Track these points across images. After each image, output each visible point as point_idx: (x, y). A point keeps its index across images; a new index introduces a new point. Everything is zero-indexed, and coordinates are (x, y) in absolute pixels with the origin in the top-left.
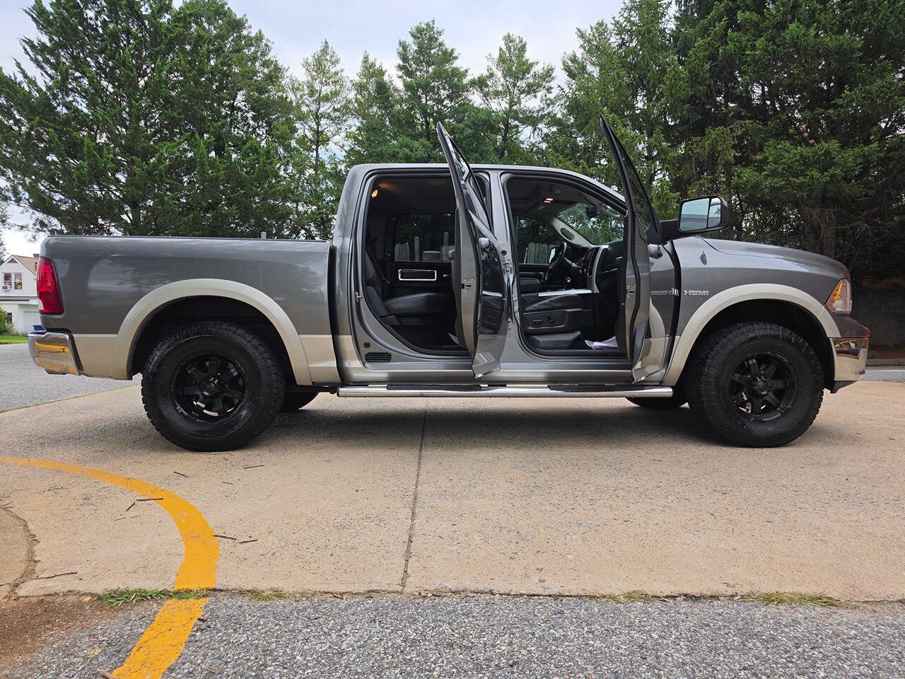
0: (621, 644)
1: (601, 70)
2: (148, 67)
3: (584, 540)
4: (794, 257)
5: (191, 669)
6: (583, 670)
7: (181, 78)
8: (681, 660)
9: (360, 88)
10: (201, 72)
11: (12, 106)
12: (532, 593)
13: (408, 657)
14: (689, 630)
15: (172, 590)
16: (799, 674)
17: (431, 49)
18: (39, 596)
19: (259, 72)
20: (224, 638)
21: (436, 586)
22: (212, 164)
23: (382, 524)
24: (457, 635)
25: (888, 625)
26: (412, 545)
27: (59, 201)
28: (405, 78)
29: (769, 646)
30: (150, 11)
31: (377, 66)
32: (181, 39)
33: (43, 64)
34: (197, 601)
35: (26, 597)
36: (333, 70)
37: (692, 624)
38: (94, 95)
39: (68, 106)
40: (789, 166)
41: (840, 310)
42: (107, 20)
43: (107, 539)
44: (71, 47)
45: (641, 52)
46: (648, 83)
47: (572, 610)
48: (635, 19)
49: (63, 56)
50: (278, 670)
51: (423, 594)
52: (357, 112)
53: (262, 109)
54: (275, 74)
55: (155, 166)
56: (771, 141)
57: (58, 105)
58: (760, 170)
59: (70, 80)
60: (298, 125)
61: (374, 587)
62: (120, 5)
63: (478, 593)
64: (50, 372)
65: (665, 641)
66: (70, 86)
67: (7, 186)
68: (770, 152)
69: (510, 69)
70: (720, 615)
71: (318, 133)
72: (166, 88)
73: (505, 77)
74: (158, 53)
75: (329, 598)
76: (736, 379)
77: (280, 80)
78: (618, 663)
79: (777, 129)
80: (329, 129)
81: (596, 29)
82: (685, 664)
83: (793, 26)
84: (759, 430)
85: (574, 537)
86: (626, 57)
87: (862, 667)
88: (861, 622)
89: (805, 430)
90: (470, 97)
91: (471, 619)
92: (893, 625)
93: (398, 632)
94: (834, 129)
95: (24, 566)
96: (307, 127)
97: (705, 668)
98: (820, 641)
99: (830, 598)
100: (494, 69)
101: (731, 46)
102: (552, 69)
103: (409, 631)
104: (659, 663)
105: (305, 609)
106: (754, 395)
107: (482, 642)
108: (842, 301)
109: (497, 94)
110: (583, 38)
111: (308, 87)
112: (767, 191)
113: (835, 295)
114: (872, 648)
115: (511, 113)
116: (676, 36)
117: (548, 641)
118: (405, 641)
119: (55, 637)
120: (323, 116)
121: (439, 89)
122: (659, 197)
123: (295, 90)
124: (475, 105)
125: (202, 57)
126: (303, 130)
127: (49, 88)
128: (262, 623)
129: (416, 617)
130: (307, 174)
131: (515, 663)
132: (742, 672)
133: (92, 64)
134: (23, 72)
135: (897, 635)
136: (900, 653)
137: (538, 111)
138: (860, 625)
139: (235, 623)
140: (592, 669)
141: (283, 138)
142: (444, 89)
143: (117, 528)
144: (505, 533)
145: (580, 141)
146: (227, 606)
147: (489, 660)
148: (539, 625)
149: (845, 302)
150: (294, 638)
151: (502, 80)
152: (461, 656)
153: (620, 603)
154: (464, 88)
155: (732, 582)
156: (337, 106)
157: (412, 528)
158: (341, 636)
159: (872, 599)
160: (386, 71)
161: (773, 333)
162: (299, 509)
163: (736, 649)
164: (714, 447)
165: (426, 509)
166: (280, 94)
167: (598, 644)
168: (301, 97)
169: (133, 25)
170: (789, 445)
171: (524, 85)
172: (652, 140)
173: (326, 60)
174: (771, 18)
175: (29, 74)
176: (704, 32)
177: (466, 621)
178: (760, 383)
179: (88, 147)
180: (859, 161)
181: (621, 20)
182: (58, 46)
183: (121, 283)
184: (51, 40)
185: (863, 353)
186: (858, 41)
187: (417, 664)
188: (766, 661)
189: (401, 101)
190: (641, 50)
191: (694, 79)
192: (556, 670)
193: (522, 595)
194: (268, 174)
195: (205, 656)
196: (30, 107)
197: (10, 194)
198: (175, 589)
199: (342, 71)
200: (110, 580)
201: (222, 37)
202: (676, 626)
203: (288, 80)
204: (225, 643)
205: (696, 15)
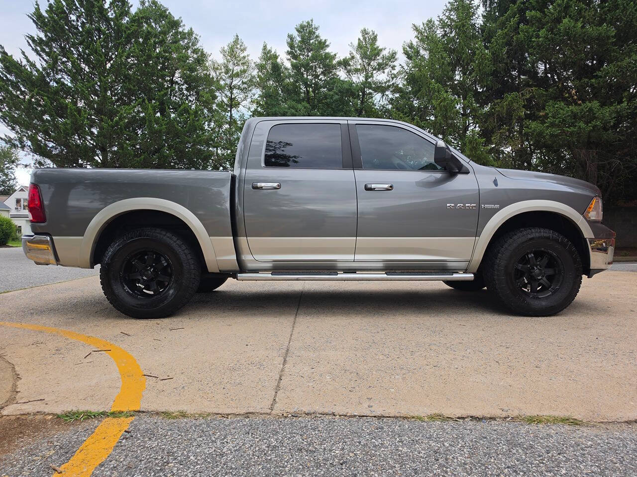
0: (421, 450)
1: (430, 53)
2: (113, 54)
3: (404, 379)
4: (563, 182)
5: (116, 465)
6: (392, 467)
7: (136, 62)
8: (463, 461)
9: (261, 67)
10: (149, 57)
11: (19, 82)
12: (362, 414)
13: (269, 458)
14: (472, 441)
15: (109, 412)
16: (547, 471)
17: (310, 40)
18: (17, 415)
19: (190, 57)
20: (141, 444)
21: (295, 410)
22: (157, 121)
23: (262, 368)
24: (305, 443)
25: (616, 438)
26: (282, 381)
27: (51, 147)
28: (292, 60)
29: (528, 452)
30: (114, 15)
31: (273, 52)
32: (136, 34)
33: (41, 53)
34: (126, 419)
35: (8, 416)
36: (242, 55)
37: (474, 437)
38: (75, 74)
39: (58, 81)
40: (563, 120)
41: (594, 218)
42: (85, 21)
43: (69, 377)
44: (60, 41)
45: (458, 40)
46: (463, 61)
47: (390, 426)
48: (454, 17)
49: (54, 47)
50: (176, 466)
51: (285, 415)
52: (258, 84)
53: (192, 82)
54: (201, 59)
55: (117, 123)
56: (551, 102)
57: (51, 81)
58: (543, 122)
59: (59, 64)
60: (217, 94)
61: (251, 410)
62: (94, 11)
63: (324, 415)
64: (38, 263)
65: (453, 448)
66: (59, 68)
67: (15, 137)
68: (549, 109)
69: (365, 53)
70: (495, 430)
71: (231, 99)
72: (125, 68)
73: (362, 59)
74: (119, 44)
75: (219, 417)
76: (520, 268)
77: (205, 63)
78: (418, 463)
79: (555, 94)
80: (239, 96)
81: (427, 25)
82: (466, 464)
83: (565, 21)
84: (536, 304)
85: (397, 377)
86: (447, 44)
87: (593, 467)
88: (596, 436)
89: (569, 304)
90: (338, 73)
91: (317, 432)
92: (619, 438)
93: (264, 441)
94: (596, 93)
95: (9, 395)
96: (224, 95)
97: (480, 467)
98: (565, 449)
99: (576, 420)
100: (355, 53)
101: (521, 35)
102: (395, 53)
103: (272, 440)
104: (447, 463)
105: (201, 425)
106: (532, 279)
107: (323, 448)
108: (596, 212)
109: (357, 71)
110: (417, 31)
111: (224, 67)
112: (547, 137)
113: (590, 208)
114: (602, 454)
115: (366, 84)
116: (483, 29)
117: (370, 447)
118: (268, 447)
119: (25, 442)
120: (235, 87)
121: (316, 67)
122: (470, 142)
123: (215, 69)
124: (342, 79)
125: (150, 46)
126: (221, 97)
127: (44, 69)
128: (169, 434)
129: (278, 430)
130: (224, 128)
131: (344, 462)
132: (506, 470)
133: (75, 52)
134: (26, 58)
135: (621, 445)
136: (622, 457)
137: (386, 83)
138: (595, 438)
139: (151, 434)
140: (399, 467)
141: (207, 103)
142: (320, 68)
143: (76, 369)
144: (348, 374)
145: (416, 103)
146: (146, 422)
147: (326, 460)
148: (365, 437)
149: (598, 213)
150: (190, 444)
151: (360, 61)
152: (307, 457)
153: (424, 422)
154: (334, 67)
155: (506, 408)
156: (245, 80)
157: (282, 370)
158: (224, 443)
159: (606, 421)
160: (279, 55)
161: (546, 235)
162: (204, 358)
163: (504, 454)
164: (504, 317)
165: (294, 357)
166: (205, 72)
167: (405, 450)
168: (220, 74)
169: (102, 25)
170: (557, 315)
171: (376, 64)
172: (466, 102)
173: (237, 48)
174: (550, 15)
175: (31, 60)
176: (503, 25)
177: (313, 433)
178: (536, 271)
179: (71, 110)
180: (614, 115)
181: (444, 18)
182: (51, 40)
183: (91, 202)
184: (46, 36)
185: (611, 250)
186: (613, 31)
187: (275, 463)
188: (524, 463)
189: (289, 76)
190: (458, 39)
191: (496, 58)
192: (373, 467)
193: (355, 416)
194: (196, 127)
195: (126, 456)
196: (31, 82)
197: (17, 143)
198: (111, 411)
199: (248, 56)
200: (67, 405)
201: (164, 33)
202: (463, 438)
203: (210, 63)
204: (142, 447)
205: (497, 14)
